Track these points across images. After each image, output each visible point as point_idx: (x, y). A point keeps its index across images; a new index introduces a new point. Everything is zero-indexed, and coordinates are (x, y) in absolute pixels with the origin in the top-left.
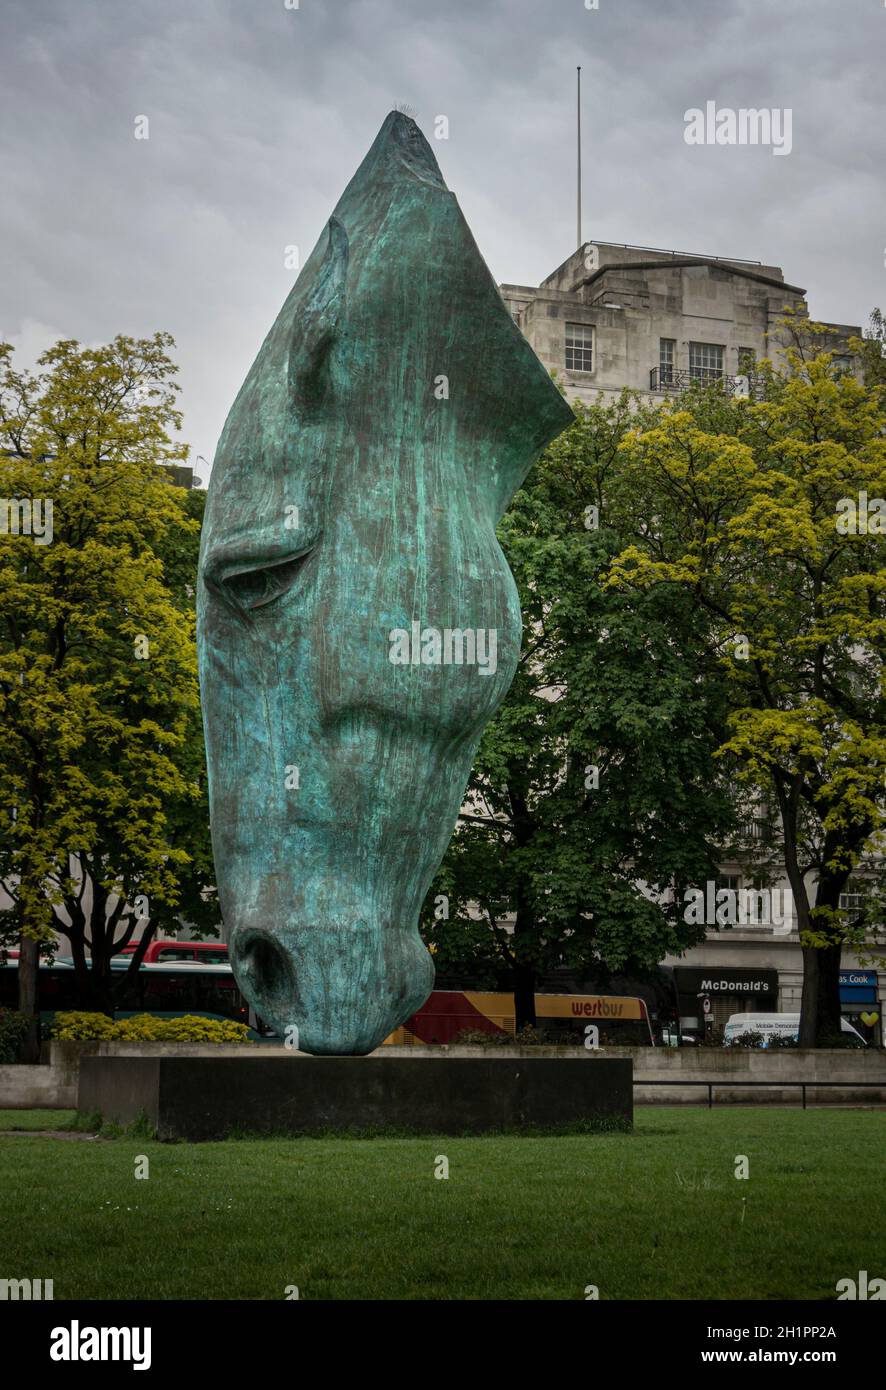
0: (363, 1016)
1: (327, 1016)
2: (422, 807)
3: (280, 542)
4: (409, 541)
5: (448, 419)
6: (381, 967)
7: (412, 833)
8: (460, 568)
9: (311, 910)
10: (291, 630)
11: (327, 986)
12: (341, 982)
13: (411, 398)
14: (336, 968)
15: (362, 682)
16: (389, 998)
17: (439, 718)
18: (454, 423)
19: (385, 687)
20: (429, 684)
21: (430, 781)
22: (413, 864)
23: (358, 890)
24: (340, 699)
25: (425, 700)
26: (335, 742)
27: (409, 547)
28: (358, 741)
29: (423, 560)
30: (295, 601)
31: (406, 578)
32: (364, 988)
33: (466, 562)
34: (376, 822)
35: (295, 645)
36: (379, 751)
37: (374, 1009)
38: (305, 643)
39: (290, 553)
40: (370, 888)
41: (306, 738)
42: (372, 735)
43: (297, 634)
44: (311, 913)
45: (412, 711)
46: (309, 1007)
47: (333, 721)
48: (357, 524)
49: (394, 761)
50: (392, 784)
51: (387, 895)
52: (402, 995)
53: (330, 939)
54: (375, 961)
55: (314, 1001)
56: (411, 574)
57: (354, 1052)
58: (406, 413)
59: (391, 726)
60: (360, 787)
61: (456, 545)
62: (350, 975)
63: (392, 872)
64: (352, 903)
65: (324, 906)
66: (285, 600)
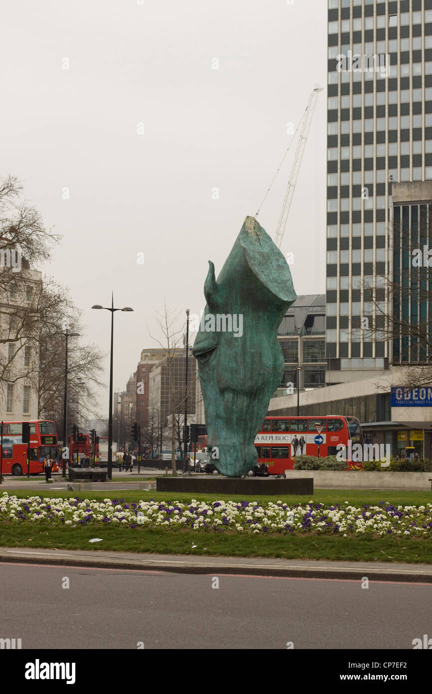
0: (235, 467)
1: (227, 467)
2: (247, 413)
3: (205, 346)
4: (237, 344)
5: (249, 309)
6: (239, 455)
7: (245, 420)
8: (249, 350)
9: (222, 440)
10: (212, 368)
11: (226, 459)
12: (229, 459)
13: (237, 304)
14: (228, 455)
15: (226, 382)
16: (242, 463)
17: (246, 390)
18: (250, 309)
19: (231, 383)
20: (241, 382)
21: (248, 406)
22: (247, 428)
23: (233, 435)
24: (222, 386)
25: (241, 386)
26: (224, 396)
27: (237, 345)
28: (229, 396)
29: (240, 348)
30: (212, 361)
31: (235, 354)
32: (235, 460)
33: (250, 348)
34: (235, 416)
35: (213, 372)
36: (233, 399)
37: (238, 465)
38: (215, 372)
39: (209, 349)
40: (236, 434)
41: (218, 396)
42: (231, 395)
43: (214, 369)
44: (222, 441)
45: (239, 388)
46: (223, 465)
47: (222, 391)
48: (225, 340)
49: (238, 401)
50: (237, 407)
51: (241, 436)
52: (246, 461)
53: (226, 448)
54: (237, 453)
55: (223, 463)
56: (236, 353)
57: (235, 477)
58: (236, 308)
59: (236, 393)
60: (229, 409)
61: (248, 343)
62: (231, 457)
63: (242, 430)
64: (231, 438)
65: (225, 439)
66: (210, 360)
